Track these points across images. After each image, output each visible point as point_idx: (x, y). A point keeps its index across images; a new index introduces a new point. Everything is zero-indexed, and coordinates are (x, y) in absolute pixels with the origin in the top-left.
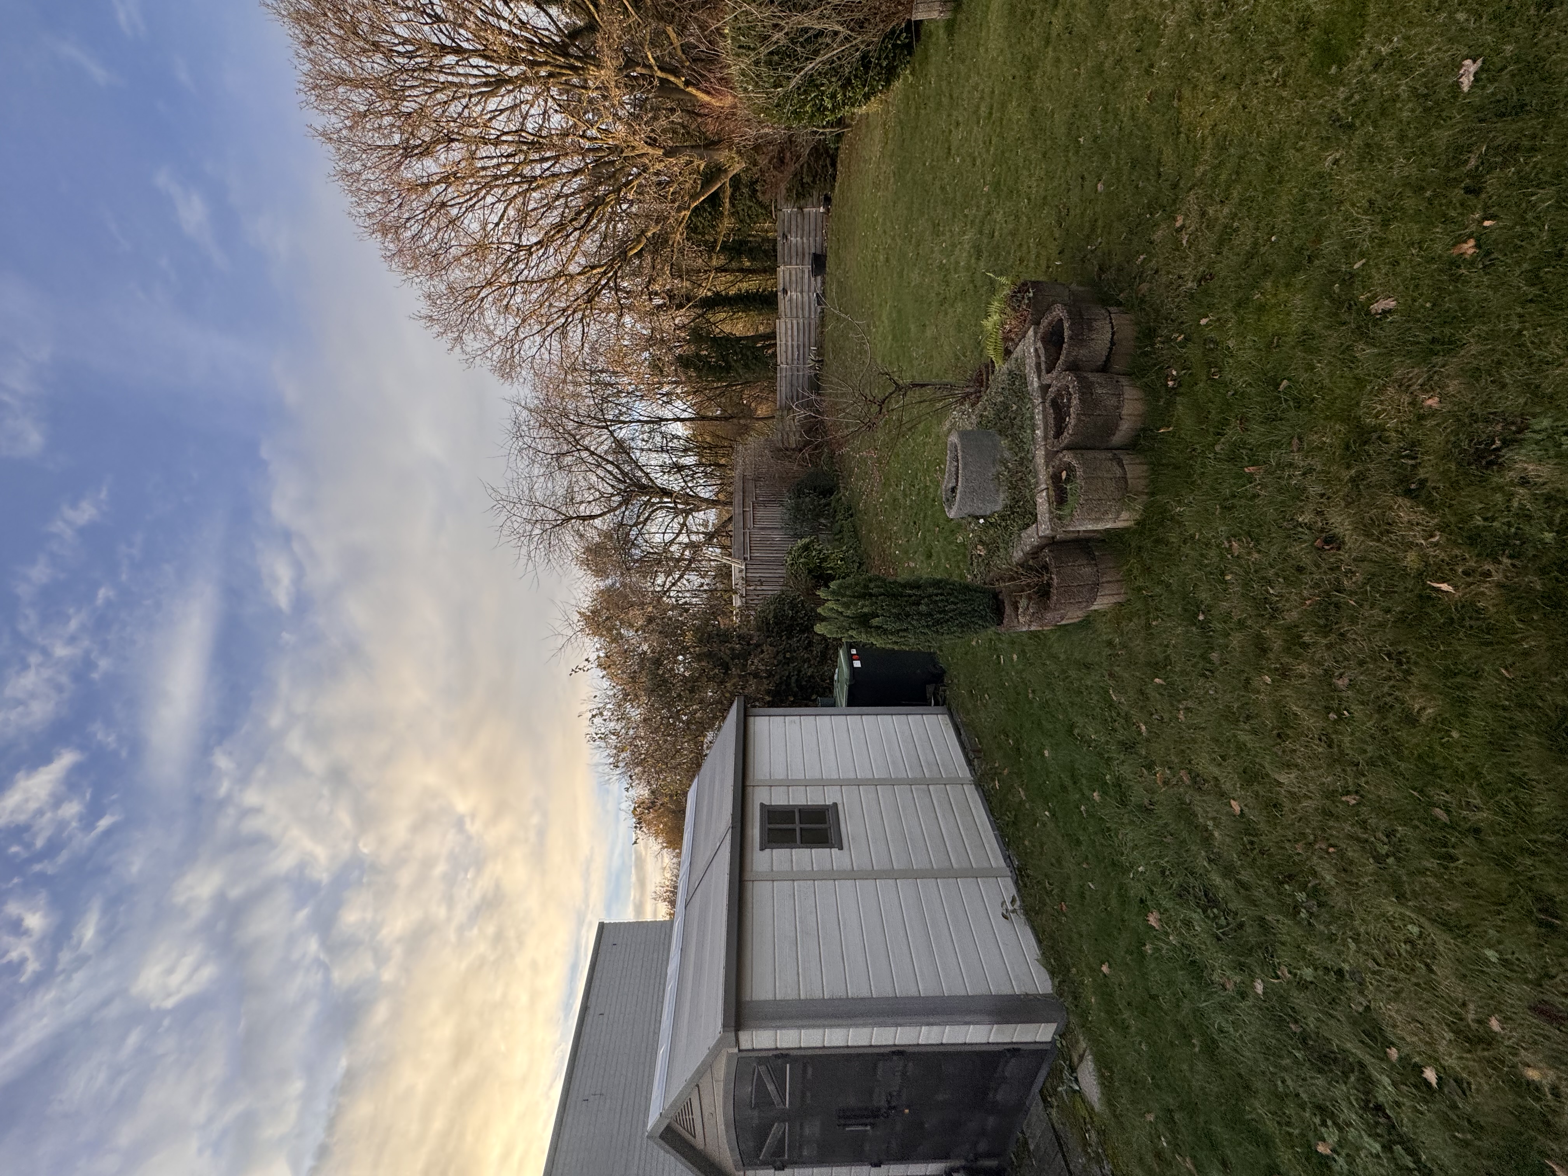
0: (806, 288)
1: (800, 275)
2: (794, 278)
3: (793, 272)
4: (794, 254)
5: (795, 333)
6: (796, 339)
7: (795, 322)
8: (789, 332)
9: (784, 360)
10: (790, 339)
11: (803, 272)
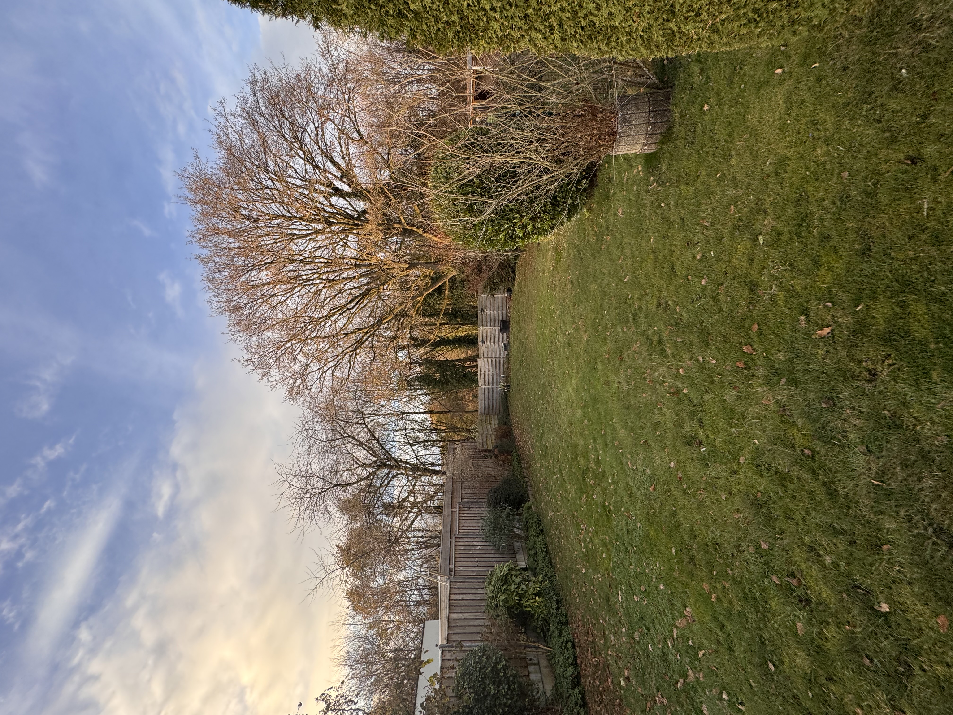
0: (497, 340)
1: (493, 332)
2: (489, 334)
3: (489, 331)
4: (489, 320)
5: (490, 367)
6: (491, 370)
7: (490, 360)
8: (486, 366)
9: (483, 384)
10: (487, 370)
11: (495, 330)
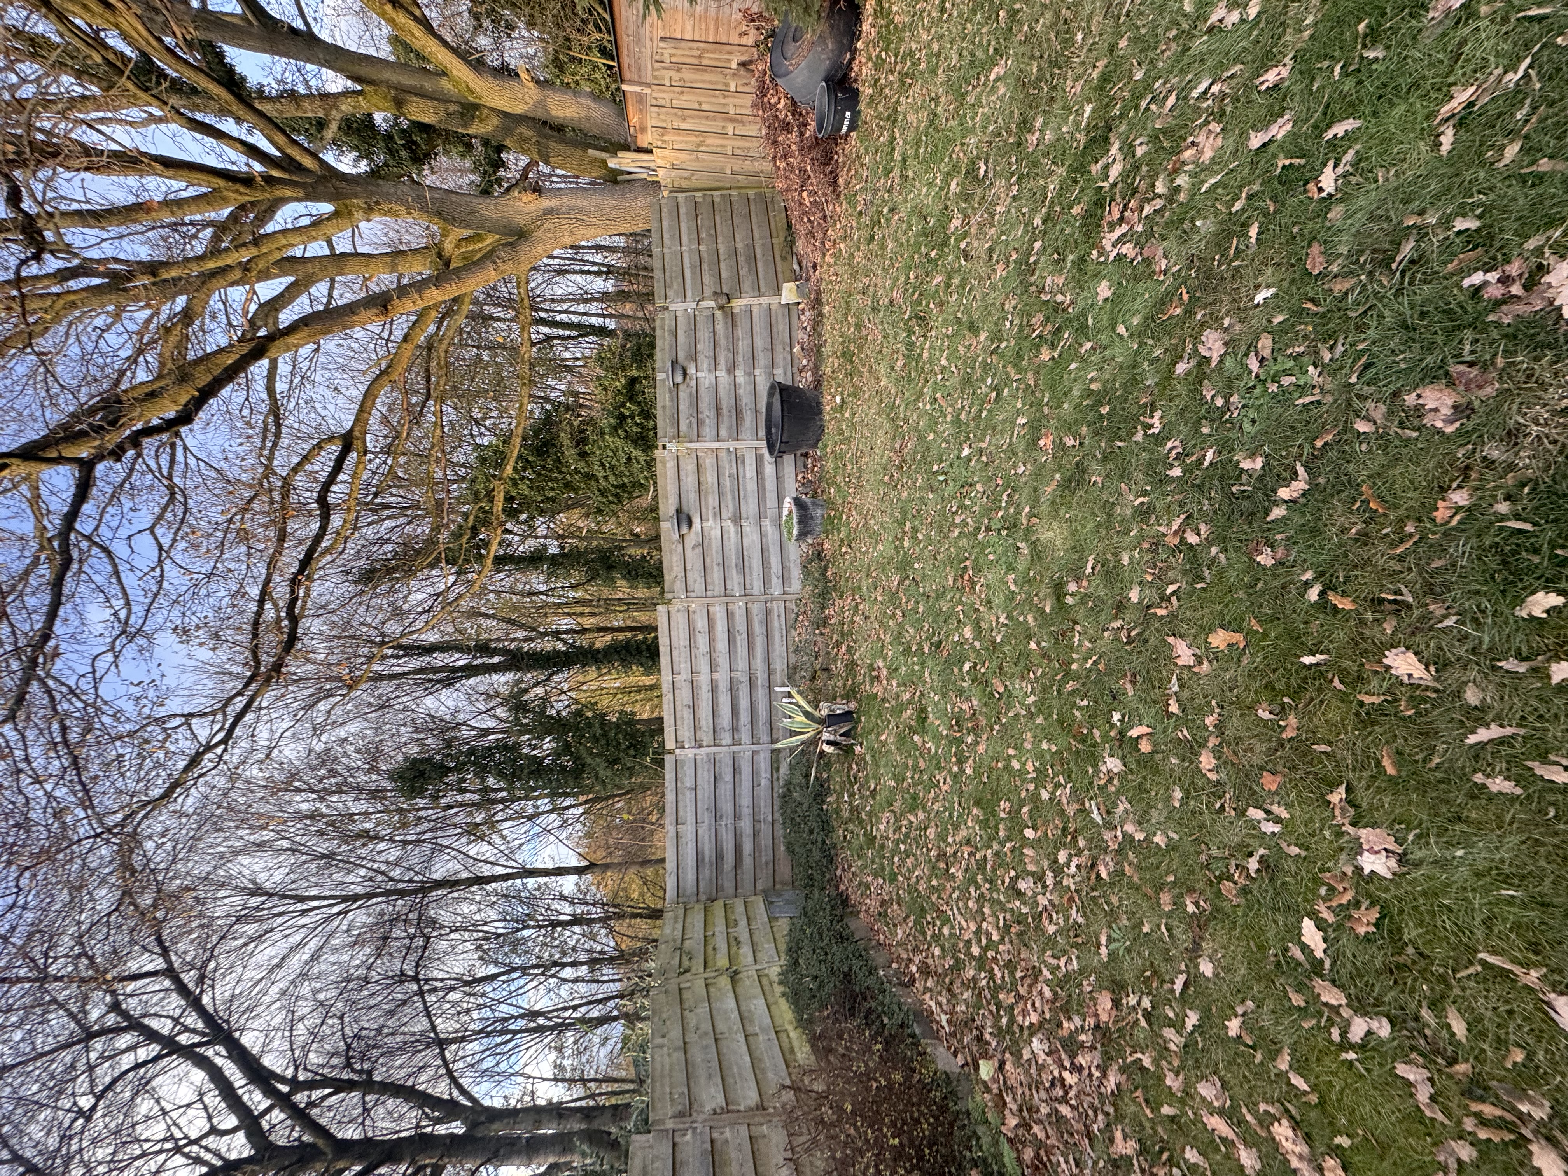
0: (750, 507)
1: (728, 469)
3: (709, 462)
4: (707, 413)
5: (722, 645)
6: (723, 661)
7: (718, 611)
8: (702, 642)
9: (686, 734)
10: (704, 666)
11: (739, 460)
